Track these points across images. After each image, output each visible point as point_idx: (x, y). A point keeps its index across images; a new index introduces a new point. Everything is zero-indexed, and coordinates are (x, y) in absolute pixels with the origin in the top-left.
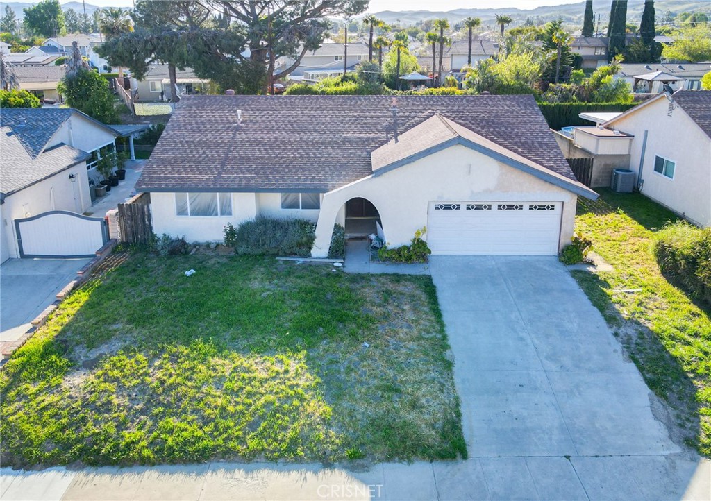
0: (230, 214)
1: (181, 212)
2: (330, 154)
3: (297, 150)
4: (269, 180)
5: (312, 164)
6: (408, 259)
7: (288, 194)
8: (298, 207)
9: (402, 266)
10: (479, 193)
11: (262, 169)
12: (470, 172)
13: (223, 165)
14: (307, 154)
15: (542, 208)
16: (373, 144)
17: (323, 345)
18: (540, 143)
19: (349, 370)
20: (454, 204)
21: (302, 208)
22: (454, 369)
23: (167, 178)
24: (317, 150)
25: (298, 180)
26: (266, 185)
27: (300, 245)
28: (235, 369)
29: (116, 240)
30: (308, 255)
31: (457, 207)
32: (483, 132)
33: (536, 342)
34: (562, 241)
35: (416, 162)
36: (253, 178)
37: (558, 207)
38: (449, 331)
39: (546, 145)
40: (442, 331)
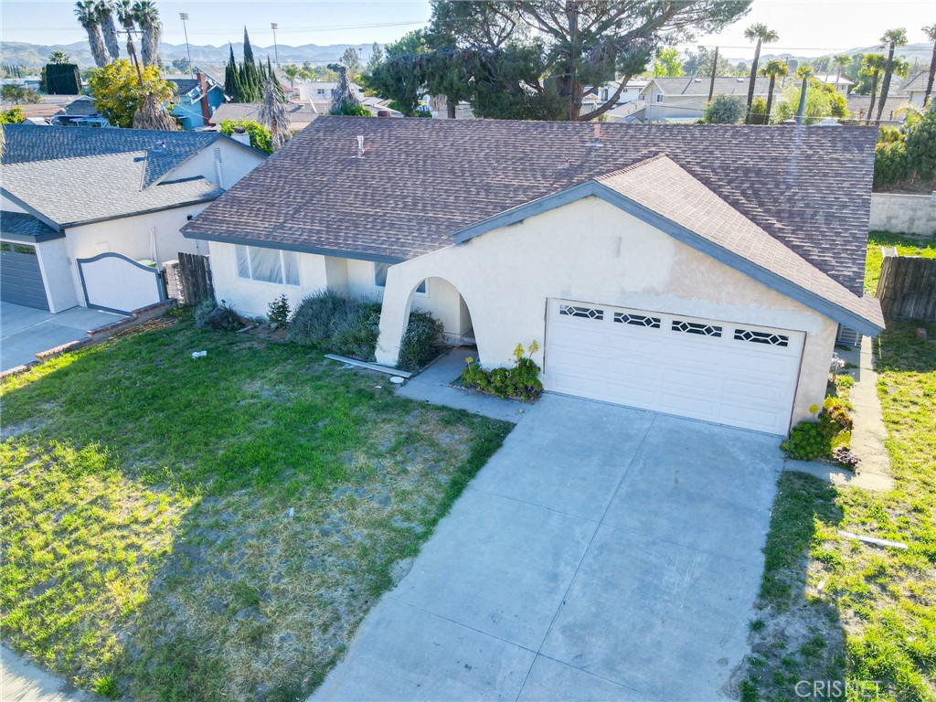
0: (297, 283)
1: (243, 273)
2: (446, 207)
6: (501, 392)
7: (382, 264)
10: (635, 293)
11: (340, 220)
12: (618, 252)
13: (297, 211)
15: (760, 338)
17: (240, 496)
18: (829, 218)
19: (227, 546)
20: (593, 308)
22: (386, 596)
24: (433, 199)
28: (97, 499)
29: (176, 300)
30: (369, 357)
31: (598, 315)
32: (726, 190)
34: (798, 410)
37: (795, 342)
39: (842, 220)
40: (433, 523)
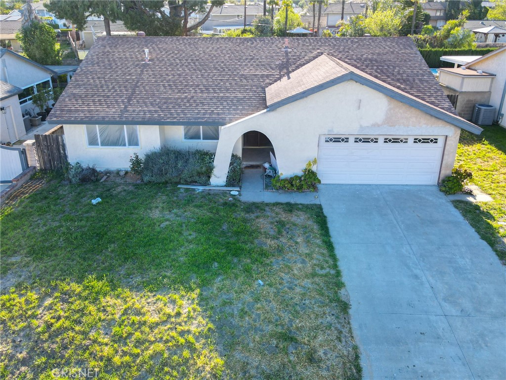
0: (137, 144)
1: (93, 142)
2: (228, 90)
3: (198, 86)
4: (171, 114)
5: (211, 99)
6: (300, 188)
7: (189, 126)
8: (199, 138)
9: (294, 195)
10: (368, 127)
11: (165, 103)
12: (359, 108)
13: (129, 99)
14: (207, 89)
15: (426, 141)
16: (267, 81)
17: (218, 282)
18: (421, 80)
19: (243, 313)
20: (343, 137)
21: (203, 139)
22: (351, 311)
23: (77, 111)
24: (216, 86)
25: (198, 114)
26: (168, 118)
27: (199, 174)
29: (35, 168)
30: (207, 183)
31: (346, 140)
32: (367, 70)
33: (432, 281)
34: (443, 172)
35: (309, 97)
36: (156, 111)
37: (441, 141)
38: (342, 265)
39: (427, 81)
40: (335, 266)
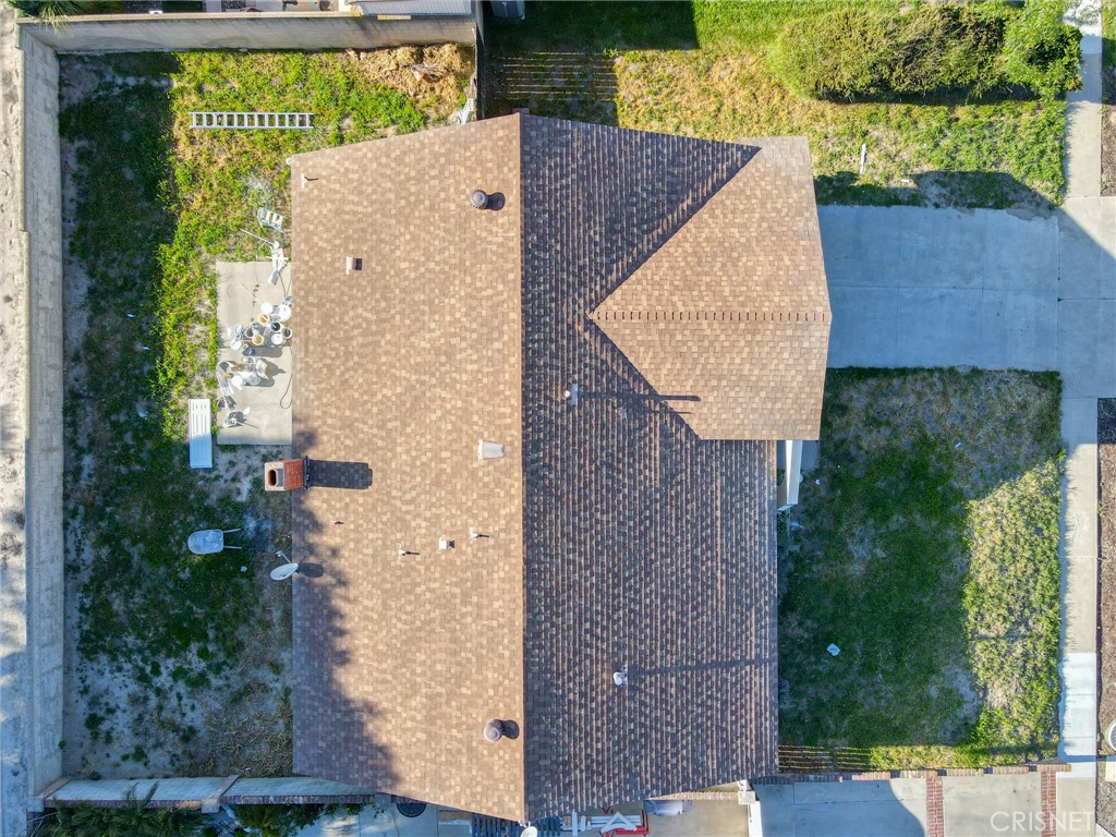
2: (705, 505)
11: (739, 602)
16: (681, 436)
19: (991, 459)
22: (980, 368)
26: (771, 587)
28: (993, 560)
33: (946, 284)
40: (931, 371)
